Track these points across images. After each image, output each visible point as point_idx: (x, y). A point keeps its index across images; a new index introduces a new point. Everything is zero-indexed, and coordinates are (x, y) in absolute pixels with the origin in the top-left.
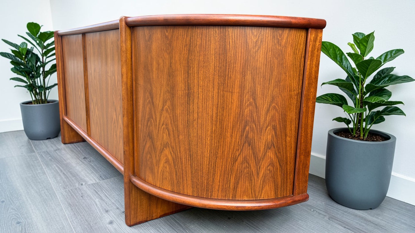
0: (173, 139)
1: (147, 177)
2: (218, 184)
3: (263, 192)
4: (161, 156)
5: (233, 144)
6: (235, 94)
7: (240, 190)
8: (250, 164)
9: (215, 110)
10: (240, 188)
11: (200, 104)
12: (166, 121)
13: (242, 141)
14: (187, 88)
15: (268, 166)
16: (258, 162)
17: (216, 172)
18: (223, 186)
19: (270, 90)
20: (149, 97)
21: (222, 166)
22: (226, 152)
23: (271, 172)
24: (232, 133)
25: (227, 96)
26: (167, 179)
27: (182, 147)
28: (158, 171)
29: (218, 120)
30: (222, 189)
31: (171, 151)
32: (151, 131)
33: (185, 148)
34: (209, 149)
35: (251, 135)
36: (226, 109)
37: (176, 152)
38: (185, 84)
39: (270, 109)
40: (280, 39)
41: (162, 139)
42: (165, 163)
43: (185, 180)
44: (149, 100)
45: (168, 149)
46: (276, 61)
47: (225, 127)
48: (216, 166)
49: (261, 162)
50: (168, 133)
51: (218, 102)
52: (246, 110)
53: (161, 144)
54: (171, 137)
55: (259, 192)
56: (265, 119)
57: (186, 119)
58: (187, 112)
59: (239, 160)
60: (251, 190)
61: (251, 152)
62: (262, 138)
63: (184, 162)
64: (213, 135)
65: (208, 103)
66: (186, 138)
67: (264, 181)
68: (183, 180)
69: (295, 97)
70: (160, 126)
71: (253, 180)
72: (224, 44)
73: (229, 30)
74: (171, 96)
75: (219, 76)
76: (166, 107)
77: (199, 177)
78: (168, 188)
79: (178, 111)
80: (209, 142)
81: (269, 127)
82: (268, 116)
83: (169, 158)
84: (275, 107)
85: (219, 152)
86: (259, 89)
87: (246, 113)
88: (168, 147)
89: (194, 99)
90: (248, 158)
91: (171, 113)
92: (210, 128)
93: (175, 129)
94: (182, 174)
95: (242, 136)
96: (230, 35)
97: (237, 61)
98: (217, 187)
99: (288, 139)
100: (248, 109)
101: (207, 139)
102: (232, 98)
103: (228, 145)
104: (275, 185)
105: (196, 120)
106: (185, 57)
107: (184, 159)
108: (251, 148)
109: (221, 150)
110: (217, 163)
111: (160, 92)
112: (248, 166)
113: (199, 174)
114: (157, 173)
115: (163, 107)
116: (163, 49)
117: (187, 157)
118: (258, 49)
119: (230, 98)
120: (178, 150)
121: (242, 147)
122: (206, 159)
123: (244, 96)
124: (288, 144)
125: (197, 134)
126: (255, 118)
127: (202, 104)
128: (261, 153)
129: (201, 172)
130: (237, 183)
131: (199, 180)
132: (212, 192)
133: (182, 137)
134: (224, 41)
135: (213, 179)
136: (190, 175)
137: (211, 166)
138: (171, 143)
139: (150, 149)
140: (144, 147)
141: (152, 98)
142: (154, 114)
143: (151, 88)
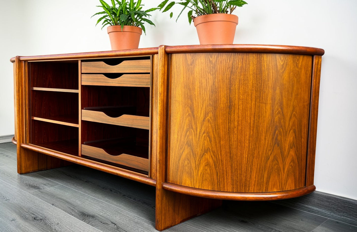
0: (214, 144)
1: (183, 181)
2: (254, 179)
3: (287, 184)
4: (201, 161)
5: (266, 146)
6: (268, 104)
7: (271, 183)
8: (278, 161)
9: (252, 118)
10: (271, 182)
11: (240, 114)
12: (207, 129)
13: (273, 142)
14: (229, 102)
15: (291, 163)
16: (284, 160)
17: (253, 170)
18: (258, 181)
19: (292, 101)
20: (189, 110)
21: (258, 164)
22: (261, 152)
23: (292, 167)
24: (266, 137)
25: (262, 107)
26: (207, 180)
27: (223, 151)
28: (197, 174)
29: (255, 126)
30: (258, 184)
31: (212, 155)
32: (190, 140)
33: (226, 151)
34: (247, 151)
35: (279, 138)
36: (261, 117)
37: (217, 155)
38: (227, 98)
39: (292, 116)
40: (298, 63)
41: (203, 145)
42: (205, 166)
43: (226, 179)
44: (189, 114)
45: (208, 154)
46: (295, 79)
47: (260, 132)
48: (252, 164)
49: (286, 159)
50: (209, 140)
51: (255, 111)
52: (276, 117)
53: (202, 150)
54: (212, 143)
55: (284, 184)
56: (289, 125)
57: (228, 127)
58: (228, 122)
59: (271, 158)
60: (279, 183)
61: (279, 151)
62: (287, 139)
63: (224, 164)
64: (251, 139)
65: (247, 113)
66: (227, 143)
67: (288, 175)
68: (224, 179)
69: (307, 107)
70: (200, 134)
71: (281, 175)
72: (260, 66)
73: (264, 56)
74: (214, 108)
75: (256, 91)
76: (208, 118)
77: (239, 175)
78: (208, 188)
79: (220, 120)
80: (247, 145)
81: (291, 131)
82: (291, 122)
83: (210, 161)
84: (295, 115)
85: (256, 153)
86: (285, 100)
87: (276, 120)
88: (208, 152)
89: (235, 110)
90: (277, 156)
91: (213, 122)
92: (248, 133)
93: (216, 136)
94: (223, 174)
95: (273, 138)
96: (265, 60)
97: (270, 79)
98: (253, 183)
99: (303, 140)
100: (277, 117)
101: (246, 142)
102: (265, 108)
103: (263, 146)
104: (295, 178)
105: (237, 127)
106: (228, 77)
107: (224, 161)
108: (279, 148)
109: (257, 151)
110: (254, 162)
111: (201, 106)
112: (277, 163)
113: (239, 173)
114: (196, 176)
115: (205, 119)
116: (206, 71)
117: (228, 159)
118: (284, 71)
119: (264, 109)
120: (219, 153)
121: (273, 147)
122: (244, 159)
123: (275, 107)
124: (303, 144)
125: (237, 139)
126: (282, 124)
127: (242, 113)
128: (286, 152)
129: (240, 171)
130: (269, 178)
131: (239, 177)
132: (249, 187)
133: (223, 143)
134: (260, 64)
135: (250, 176)
136: (230, 174)
137: (249, 165)
138: (212, 148)
139: (188, 155)
140: (181, 155)
141: (193, 112)
142: (194, 125)
143: (191, 103)
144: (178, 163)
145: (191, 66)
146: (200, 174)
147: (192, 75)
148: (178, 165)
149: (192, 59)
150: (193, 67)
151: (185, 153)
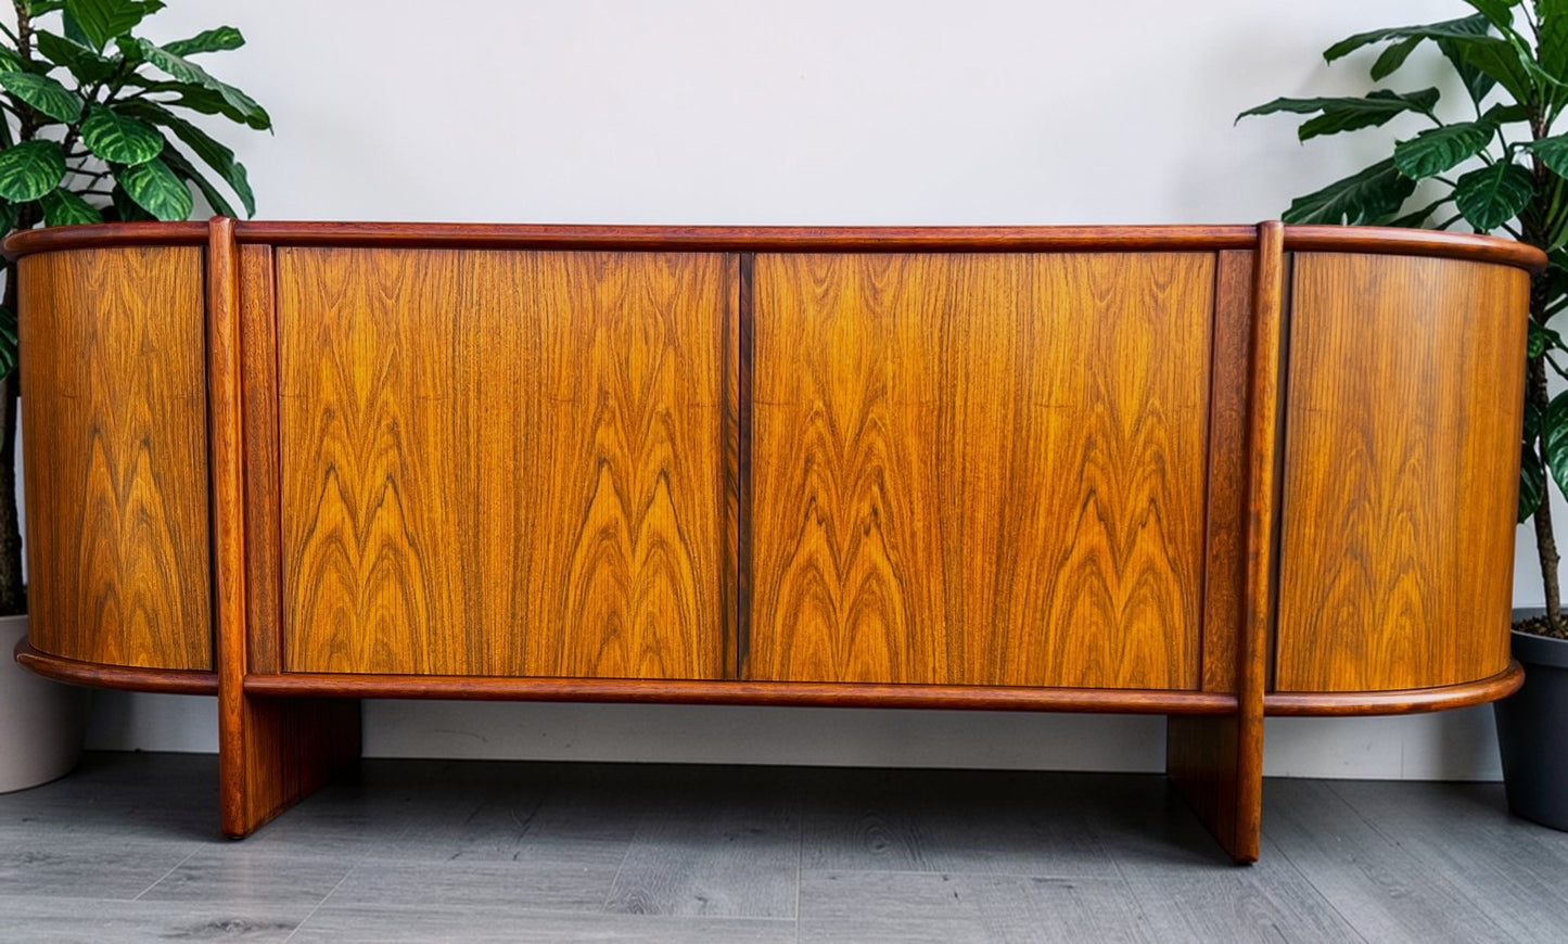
1: (1333, 675)
4: (1391, 601)
12: (1410, 499)
20: (1360, 440)
26: (1403, 659)
27: (1442, 564)
28: (1377, 646)
31: (1419, 577)
32: (1360, 537)
37: (1430, 577)
41: (1397, 551)
42: (1402, 613)
44: (1358, 452)
45: (1410, 575)
50: (1413, 532)
53: (1392, 567)
54: (1421, 544)
63: (1444, 602)
70: (1390, 517)
74: (1426, 431)
76: (1412, 461)
79: (1441, 467)
83: (1413, 600)
88: (1411, 571)
93: (1430, 517)
94: (1440, 634)
107: (1444, 594)
111: (1395, 426)
114: (1374, 653)
115: (1403, 465)
120: (1435, 573)
133: (1444, 537)
138: (1420, 554)
139: (1352, 589)
140: (1327, 590)
141: (1369, 445)
142: (1373, 486)
143: (1366, 416)
144: (1314, 619)
145: (1367, 297)
146: (1384, 645)
147: (1370, 328)
148: (1315, 627)
149: (1371, 273)
150: (1372, 298)
151: (1342, 582)
